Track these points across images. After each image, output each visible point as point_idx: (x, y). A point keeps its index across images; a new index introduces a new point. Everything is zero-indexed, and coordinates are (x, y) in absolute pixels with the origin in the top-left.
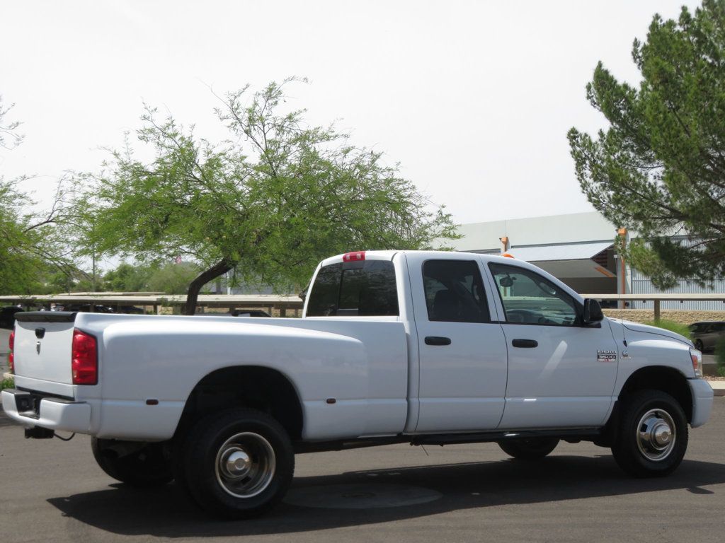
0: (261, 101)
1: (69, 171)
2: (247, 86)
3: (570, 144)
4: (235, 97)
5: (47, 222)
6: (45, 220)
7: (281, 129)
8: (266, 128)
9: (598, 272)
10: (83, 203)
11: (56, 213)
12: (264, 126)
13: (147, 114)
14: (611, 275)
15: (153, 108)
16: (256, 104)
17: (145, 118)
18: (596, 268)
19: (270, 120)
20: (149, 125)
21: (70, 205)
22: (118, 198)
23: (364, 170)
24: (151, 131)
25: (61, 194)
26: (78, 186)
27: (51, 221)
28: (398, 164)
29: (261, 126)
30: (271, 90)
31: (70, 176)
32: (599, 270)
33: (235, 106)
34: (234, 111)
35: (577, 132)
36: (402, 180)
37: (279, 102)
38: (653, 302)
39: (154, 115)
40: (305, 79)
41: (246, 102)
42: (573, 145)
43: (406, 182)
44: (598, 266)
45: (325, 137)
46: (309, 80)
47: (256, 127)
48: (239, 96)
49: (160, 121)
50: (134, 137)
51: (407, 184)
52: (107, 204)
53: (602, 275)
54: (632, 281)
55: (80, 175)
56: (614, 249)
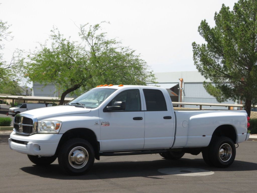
0: (93, 29)
1: (17, 49)
2: (88, 24)
3: (193, 48)
5: (8, 68)
6: (8, 67)
10: (22, 61)
11: (12, 65)
12: (92, 38)
13: (53, 30)
14: (176, 95)
15: (56, 28)
18: (171, 93)
21: (17, 62)
25: (14, 58)
27: (9, 68)
28: (140, 54)
29: (91, 37)
32: (172, 93)
33: (83, 29)
35: (195, 44)
36: (141, 60)
37: (98, 29)
38: (199, 106)
42: (194, 48)
43: (143, 60)
44: (172, 92)
45: (114, 42)
46: (110, 23)
47: (90, 38)
48: (84, 26)
51: (143, 61)
53: (173, 95)
54: (184, 98)
56: (178, 86)
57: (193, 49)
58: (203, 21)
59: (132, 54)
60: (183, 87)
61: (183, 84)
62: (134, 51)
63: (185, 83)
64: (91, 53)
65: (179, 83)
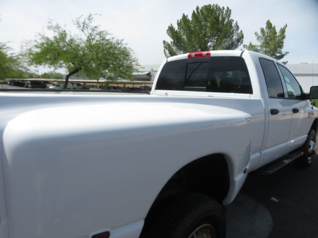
0: (87, 20)
1: (25, 40)
2: (82, 15)
4: (78, 19)
6: (17, 55)
7: (93, 30)
8: (88, 29)
9: (147, 77)
10: (30, 50)
11: (21, 53)
13: (50, 21)
14: (149, 78)
15: (52, 19)
16: (85, 21)
17: (49, 22)
19: (90, 27)
20: (50, 25)
21: (26, 50)
22: (41, 48)
23: (118, 44)
24: (51, 27)
25: (22, 47)
26: (28, 45)
27: (19, 55)
30: (90, 16)
31: (25, 41)
33: (78, 22)
34: (78, 24)
35: (165, 41)
37: (92, 22)
39: (52, 22)
40: (100, 15)
41: (82, 20)
47: (85, 29)
48: (80, 18)
49: (54, 24)
50: (46, 28)
52: (38, 50)
53: (147, 78)
55: (28, 41)
56: (150, 73)
57: (163, 45)
58: (170, 26)
59: (122, 42)
60: (153, 73)
61: (153, 72)
62: (123, 40)
63: (154, 71)
64: (87, 41)
65: (150, 71)
